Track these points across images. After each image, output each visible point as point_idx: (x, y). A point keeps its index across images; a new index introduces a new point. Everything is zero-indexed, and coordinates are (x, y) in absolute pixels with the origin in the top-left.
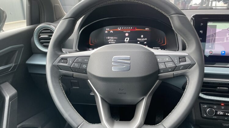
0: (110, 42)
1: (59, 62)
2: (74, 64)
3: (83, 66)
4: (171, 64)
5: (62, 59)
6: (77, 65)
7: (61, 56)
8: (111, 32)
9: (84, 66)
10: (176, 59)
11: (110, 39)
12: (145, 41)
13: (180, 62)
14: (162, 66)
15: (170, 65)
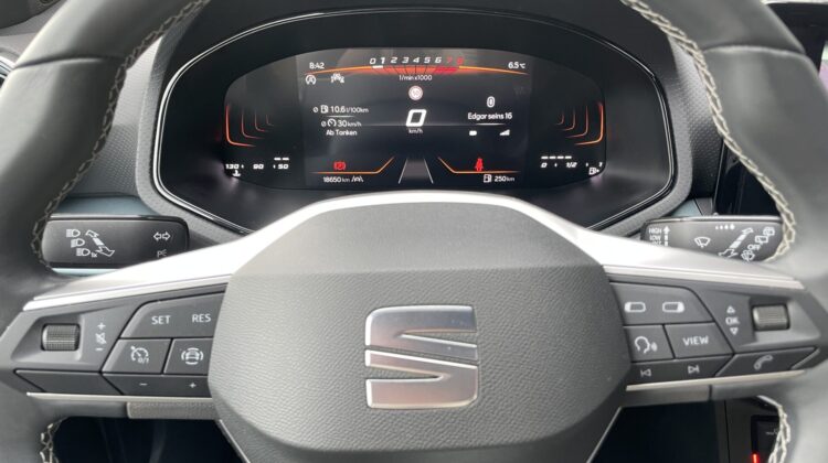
0: (332, 128)
1: (25, 345)
2: (127, 351)
3: (185, 356)
4: (705, 341)
5: (42, 323)
6: (140, 356)
7: (29, 306)
8: (338, 81)
9: (192, 355)
10: (731, 310)
11: (330, 113)
12: (506, 124)
13: (755, 328)
14: (648, 346)
15: (698, 341)
